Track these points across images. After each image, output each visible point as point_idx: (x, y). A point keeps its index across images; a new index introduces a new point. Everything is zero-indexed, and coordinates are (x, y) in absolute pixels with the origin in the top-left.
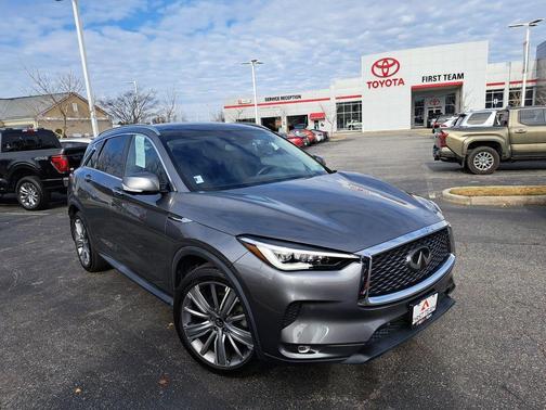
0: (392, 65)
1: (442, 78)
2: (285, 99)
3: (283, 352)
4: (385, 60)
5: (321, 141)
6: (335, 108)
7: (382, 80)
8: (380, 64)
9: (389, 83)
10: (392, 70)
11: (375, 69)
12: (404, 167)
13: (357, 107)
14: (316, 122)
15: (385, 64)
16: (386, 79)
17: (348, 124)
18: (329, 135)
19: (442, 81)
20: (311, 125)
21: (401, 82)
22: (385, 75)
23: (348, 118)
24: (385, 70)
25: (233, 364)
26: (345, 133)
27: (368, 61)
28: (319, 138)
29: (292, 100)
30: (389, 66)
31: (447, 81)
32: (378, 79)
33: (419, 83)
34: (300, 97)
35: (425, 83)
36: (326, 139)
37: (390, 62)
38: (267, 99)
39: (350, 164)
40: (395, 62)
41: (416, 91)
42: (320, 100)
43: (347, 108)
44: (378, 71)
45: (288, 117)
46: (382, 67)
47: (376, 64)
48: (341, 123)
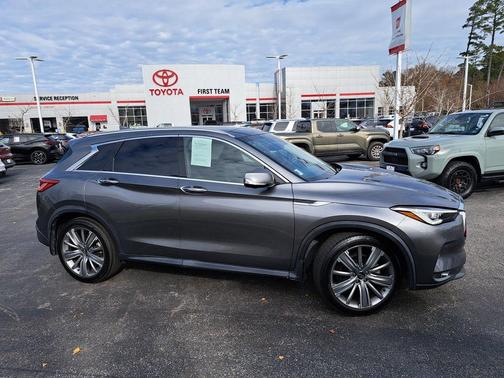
0: (171, 76)
1: (213, 91)
2: (59, 100)
4: (165, 71)
6: (116, 112)
7: (163, 88)
8: (160, 74)
9: (169, 92)
10: (172, 80)
14: (98, 124)
15: (165, 75)
16: (167, 88)
19: (214, 94)
20: (92, 127)
21: (181, 92)
22: (166, 85)
23: (131, 122)
24: (165, 80)
27: (149, 70)
29: (68, 100)
30: (168, 77)
31: (217, 95)
32: (160, 88)
33: (196, 94)
34: (77, 98)
35: (200, 95)
37: (169, 74)
40: (174, 74)
41: (194, 101)
42: (100, 102)
43: (130, 112)
44: (159, 81)
45: (64, 118)
46: (163, 77)
47: (156, 74)
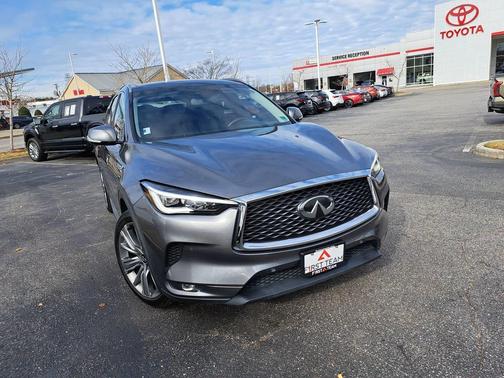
0: (469, 12)
2: (352, 57)
3: (170, 288)
4: (462, 7)
5: (384, 97)
6: (404, 62)
7: (457, 29)
8: (456, 11)
9: (465, 32)
11: (451, 18)
12: (458, 120)
13: (429, 59)
14: (384, 77)
15: (462, 11)
16: (462, 27)
17: (419, 78)
18: (395, 90)
20: (379, 81)
21: (480, 29)
22: (462, 23)
23: (419, 73)
24: (462, 18)
25: (154, 296)
26: (415, 87)
27: (441, 11)
28: (381, 94)
29: (359, 57)
30: (465, 14)
32: (453, 29)
34: (368, 53)
36: (390, 94)
37: (468, 9)
38: (334, 58)
39: (402, 118)
40: (474, 8)
41: (497, 38)
42: (388, 55)
43: (418, 61)
44: (454, 20)
45: (355, 74)
46: (458, 15)
47: (451, 13)
48: (411, 76)
